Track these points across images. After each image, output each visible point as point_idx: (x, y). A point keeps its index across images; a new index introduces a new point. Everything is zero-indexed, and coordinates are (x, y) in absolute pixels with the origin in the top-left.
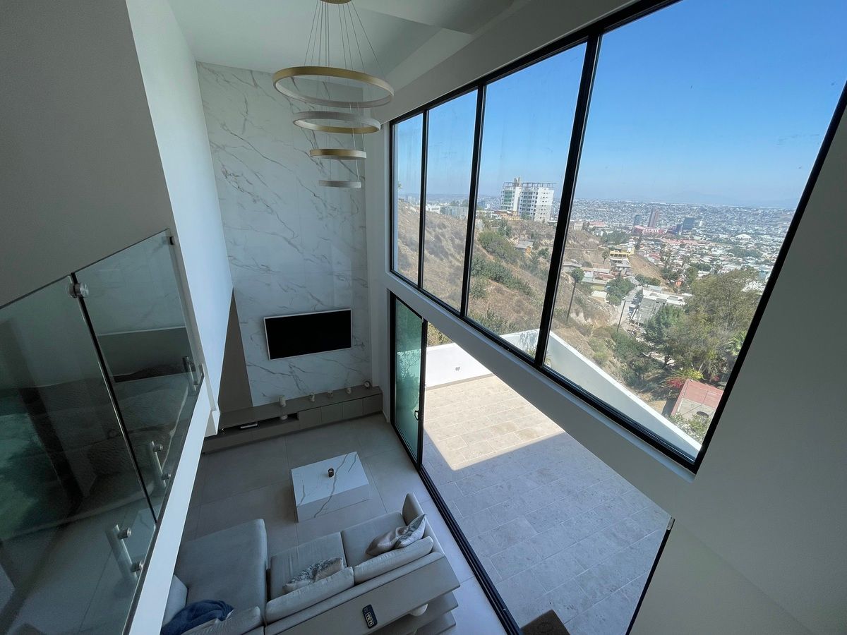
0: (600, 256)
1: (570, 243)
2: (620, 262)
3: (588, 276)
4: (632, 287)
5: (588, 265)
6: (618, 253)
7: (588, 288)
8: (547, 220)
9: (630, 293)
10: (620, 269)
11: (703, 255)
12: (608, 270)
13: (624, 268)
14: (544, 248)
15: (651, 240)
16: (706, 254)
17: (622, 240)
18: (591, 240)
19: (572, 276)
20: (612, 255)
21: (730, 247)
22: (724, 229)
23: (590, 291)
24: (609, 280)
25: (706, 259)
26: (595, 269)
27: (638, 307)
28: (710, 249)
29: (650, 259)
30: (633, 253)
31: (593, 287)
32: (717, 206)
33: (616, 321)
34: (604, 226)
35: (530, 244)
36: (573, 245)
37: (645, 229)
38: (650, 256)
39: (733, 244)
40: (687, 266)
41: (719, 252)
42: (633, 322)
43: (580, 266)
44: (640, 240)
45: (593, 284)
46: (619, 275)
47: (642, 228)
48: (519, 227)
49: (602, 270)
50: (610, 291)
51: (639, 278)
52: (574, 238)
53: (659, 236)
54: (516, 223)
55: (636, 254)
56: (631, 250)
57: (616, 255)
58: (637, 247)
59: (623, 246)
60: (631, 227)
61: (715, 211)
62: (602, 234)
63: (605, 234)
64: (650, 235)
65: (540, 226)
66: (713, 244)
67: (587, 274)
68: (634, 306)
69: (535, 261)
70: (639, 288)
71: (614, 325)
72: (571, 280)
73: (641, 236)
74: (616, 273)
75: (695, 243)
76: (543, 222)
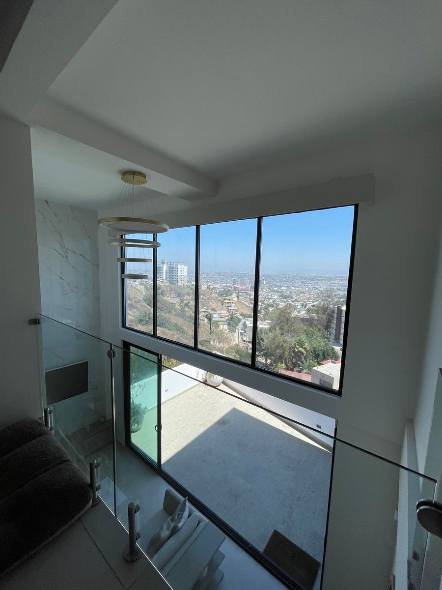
0: (220, 304)
1: (201, 297)
2: (231, 306)
3: (215, 317)
4: (240, 320)
5: (214, 310)
6: (229, 301)
7: (216, 324)
8: (186, 284)
9: (239, 324)
10: (232, 311)
11: (269, 299)
12: (226, 312)
13: (233, 310)
14: (187, 302)
15: (244, 293)
16: (270, 298)
17: (229, 294)
18: (213, 295)
19: (206, 317)
20: (226, 303)
21: (279, 294)
22: (275, 285)
23: (218, 326)
24: (227, 318)
25: (271, 301)
26: (219, 312)
27: (245, 332)
28: (271, 296)
29: (245, 303)
30: (236, 301)
31: (219, 323)
32: (269, 274)
33: (235, 342)
34: (219, 286)
35: (178, 300)
36: (203, 299)
37: (240, 287)
38: (245, 302)
39: (280, 292)
40: (263, 306)
41: (276, 297)
42: (244, 341)
43: (209, 311)
44: (238, 293)
45: (219, 321)
46: (232, 314)
47: (238, 286)
48: (169, 289)
49: (222, 312)
50: (229, 324)
51: (242, 315)
52: (203, 294)
53: (247, 291)
54: (167, 287)
55: (238, 301)
56: (235, 299)
57: (228, 303)
58: (238, 297)
59: (230, 297)
60: (232, 286)
61: (269, 276)
62: (218, 291)
63: (219, 291)
64: (242, 290)
65: (182, 288)
66: (272, 293)
67: (215, 316)
68: (243, 332)
69: (183, 311)
70: (243, 321)
71: (235, 345)
72: (206, 320)
73: (238, 291)
74: (231, 313)
75: (264, 293)
76: (184, 285)
